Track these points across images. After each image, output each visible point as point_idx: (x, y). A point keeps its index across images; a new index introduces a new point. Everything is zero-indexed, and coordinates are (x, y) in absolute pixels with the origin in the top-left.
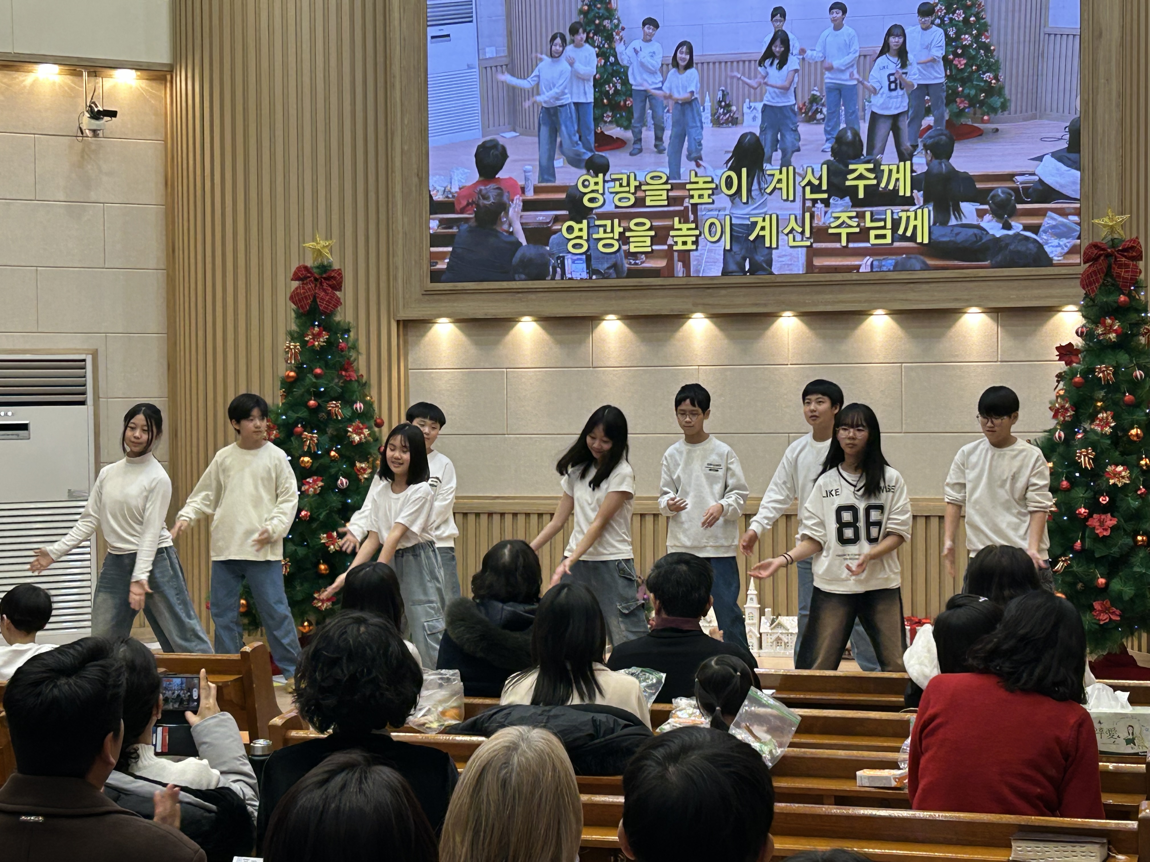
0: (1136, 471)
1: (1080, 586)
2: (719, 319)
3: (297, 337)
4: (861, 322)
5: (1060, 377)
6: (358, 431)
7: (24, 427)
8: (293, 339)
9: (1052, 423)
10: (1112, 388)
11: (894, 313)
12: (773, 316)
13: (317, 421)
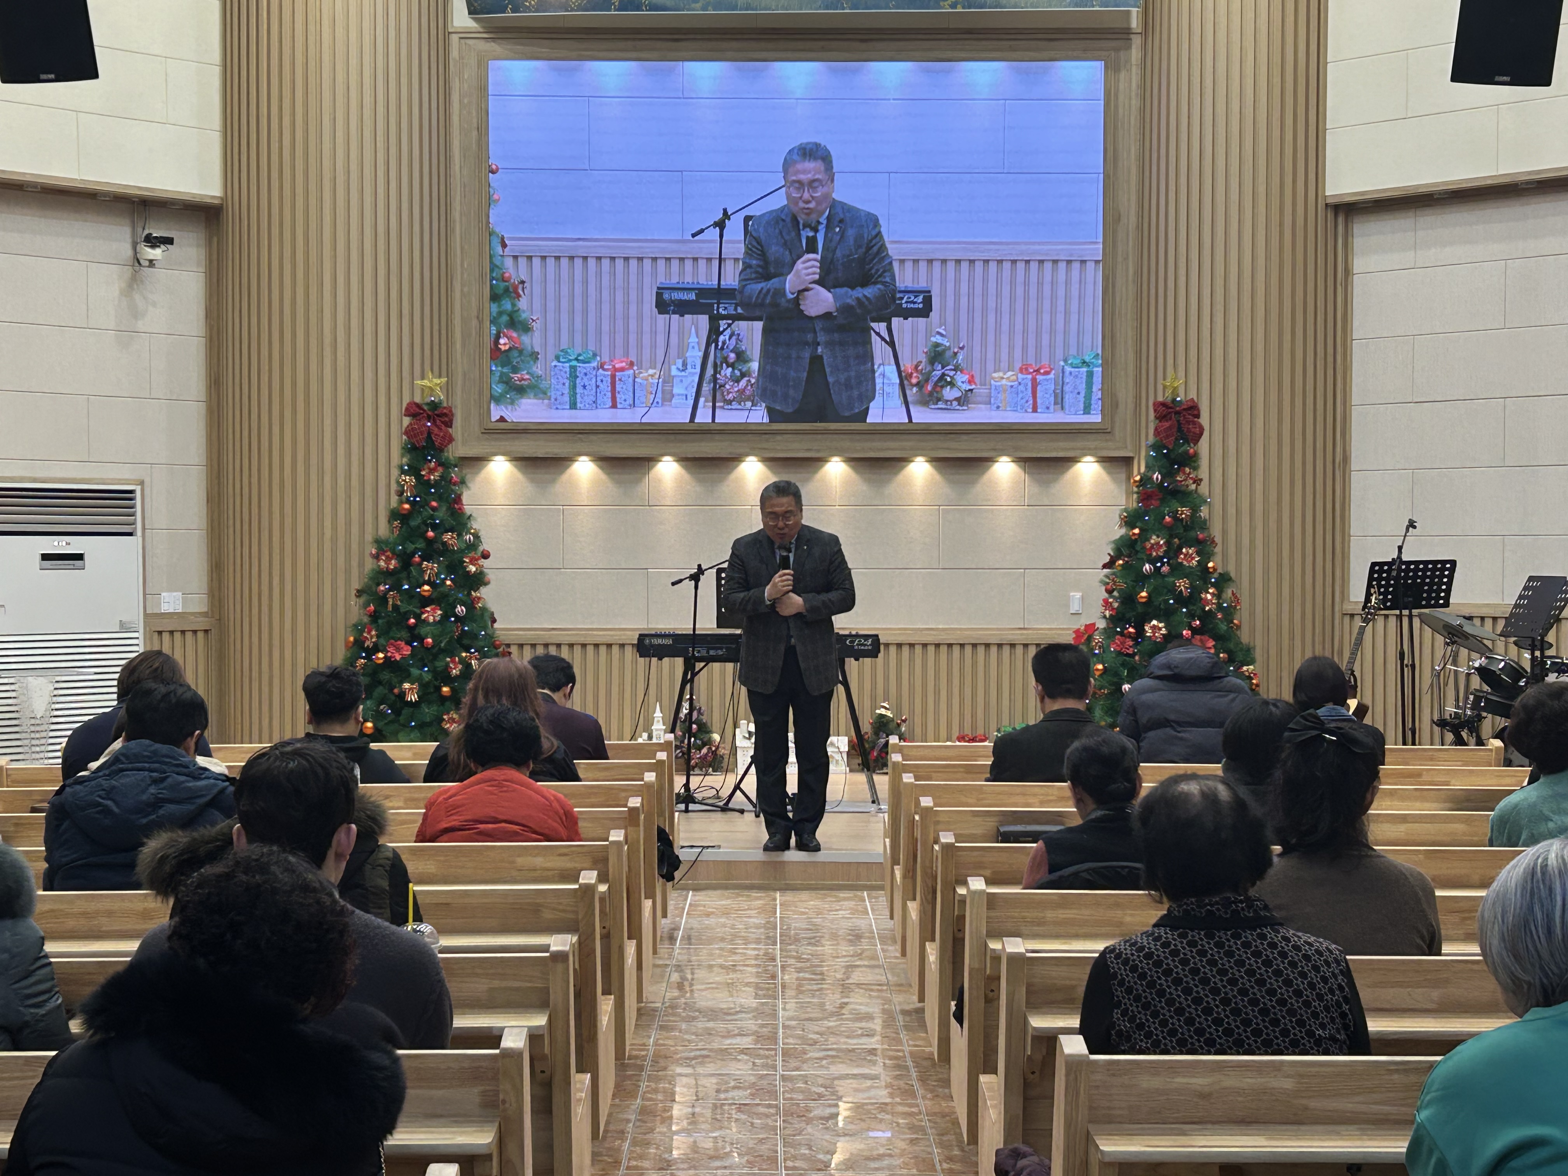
2: (772, 463)
3: (412, 471)
4: (903, 468)
6: (473, 562)
7: (79, 557)
8: (403, 472)
11: (934, 460)
12: (822, 460)
13: (432, 551)
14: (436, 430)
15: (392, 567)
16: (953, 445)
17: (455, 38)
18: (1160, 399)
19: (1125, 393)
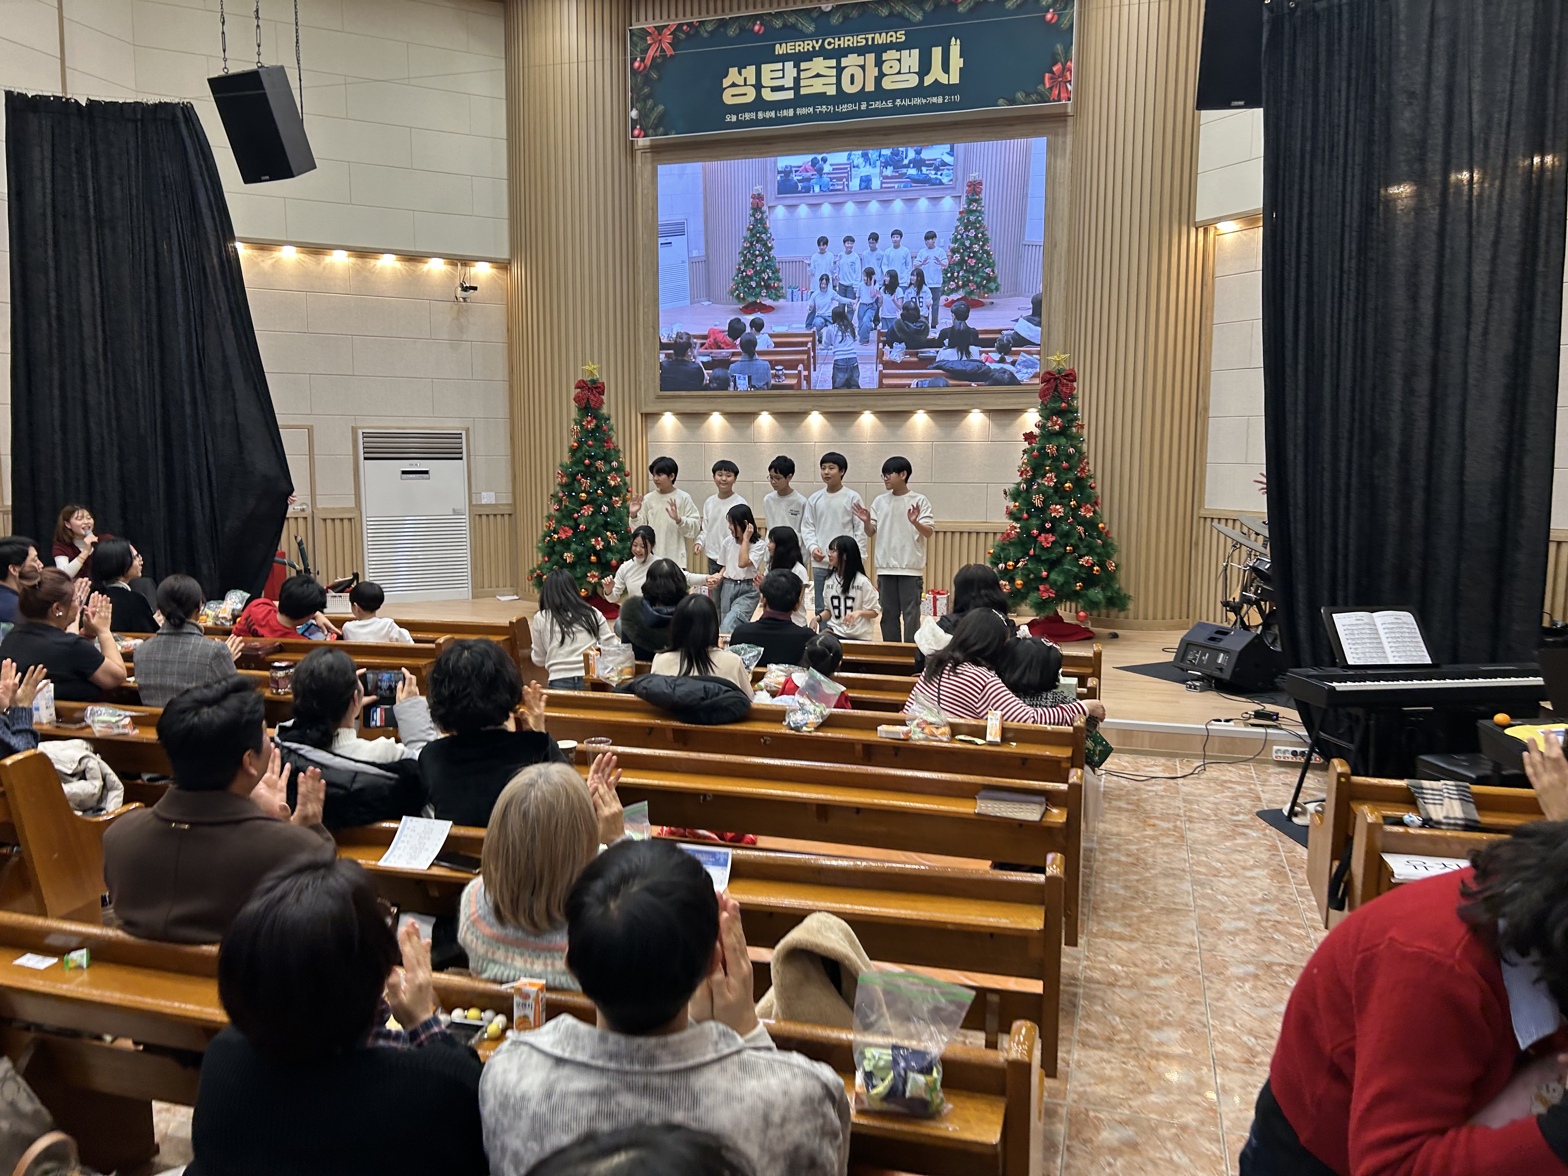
0: (1068, 508)
1: (1032, 576)
2: (827, 415)
3: (578, 422)
4: (909, 417)
5: (1025, 452)
6: (614, 479)
7: (426, 472)
8: (576, 424)
9: (1019, 479)
10: (1055, 459)
11: (929, 412)
12: (859, 413)
13: (590, 472)
14: (592, 397)
15: (566, 481)
16: (940, 402)
17: (639, 153)
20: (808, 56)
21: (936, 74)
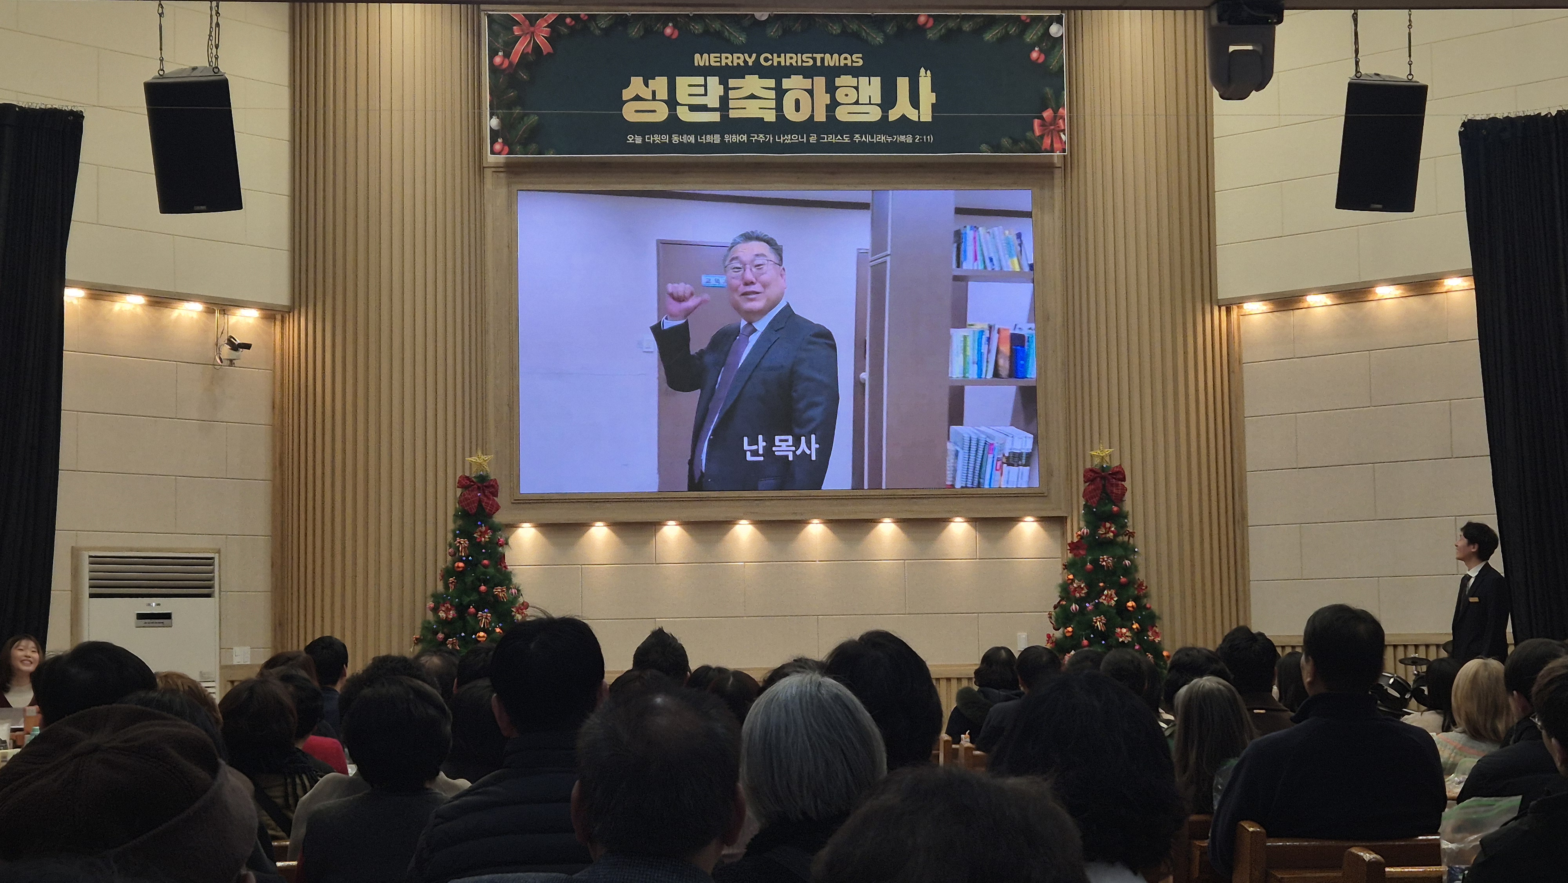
2: (760, 525)
4: (873, 528)
5: (1066, 566)
6: (520, 611)
7: (168, 616)
8: (456, 536)
11: (899, 522)
14: (485, 499)
15: (451, 617)
16: (914, 508)
18: (1088, 466)
19: (1058, 460)
20: (740, 72)
21: (902, 108)
